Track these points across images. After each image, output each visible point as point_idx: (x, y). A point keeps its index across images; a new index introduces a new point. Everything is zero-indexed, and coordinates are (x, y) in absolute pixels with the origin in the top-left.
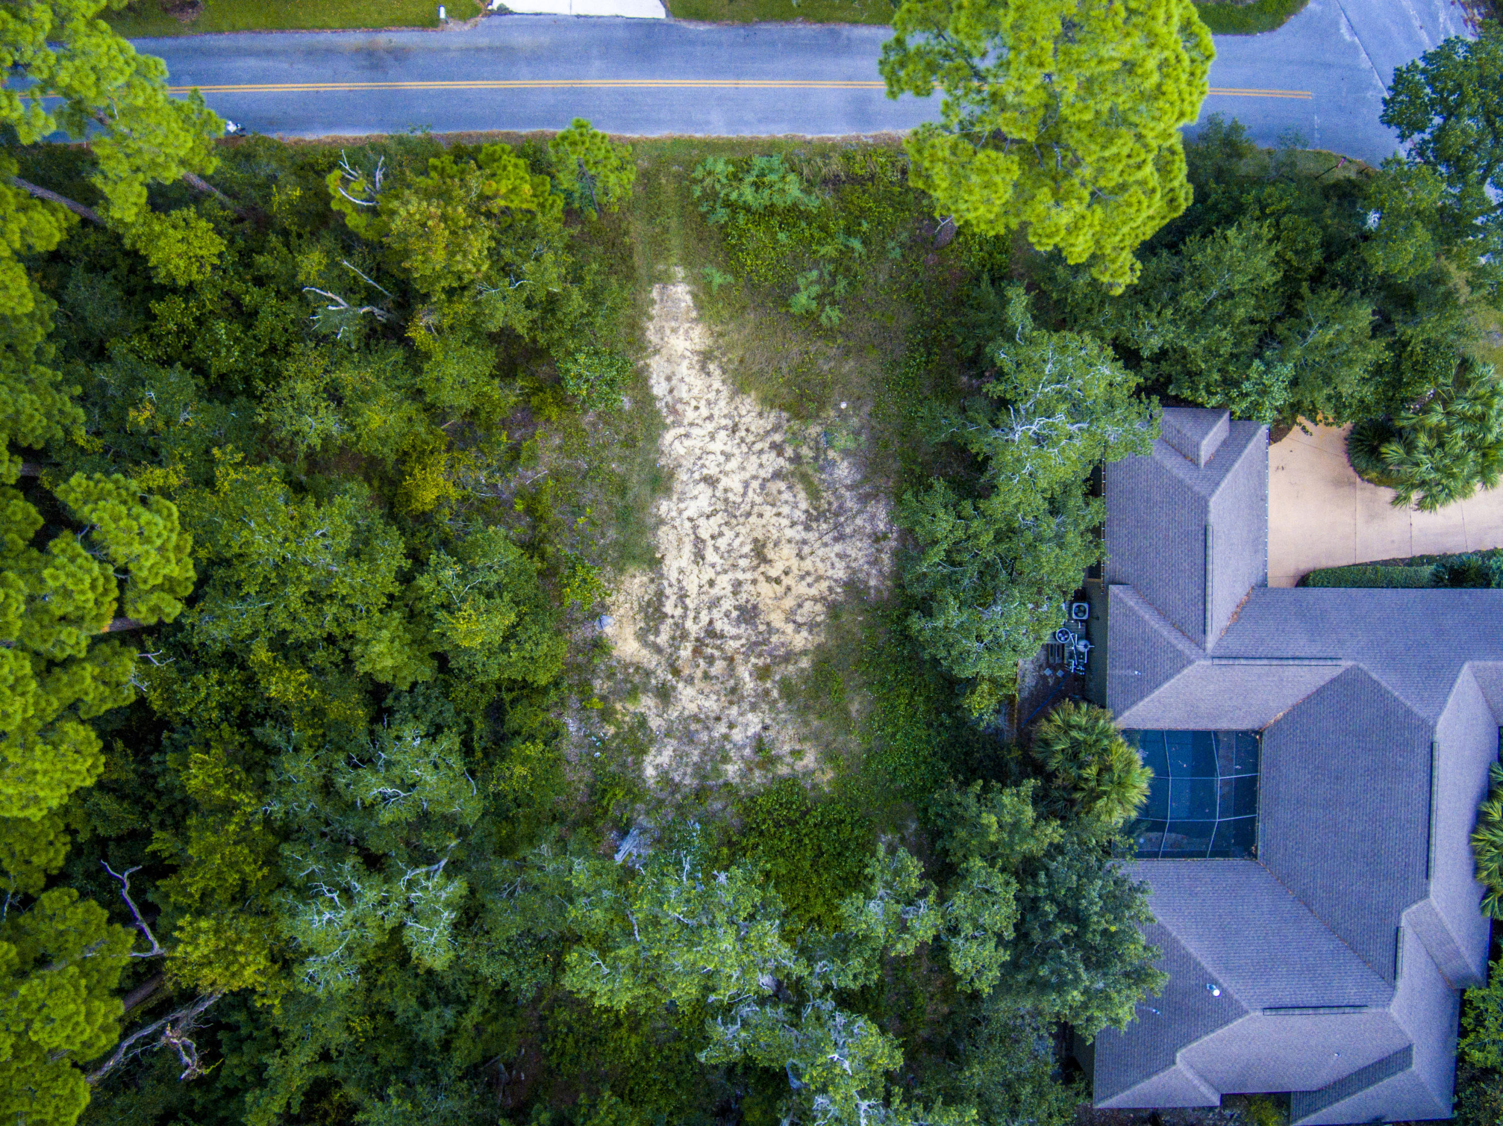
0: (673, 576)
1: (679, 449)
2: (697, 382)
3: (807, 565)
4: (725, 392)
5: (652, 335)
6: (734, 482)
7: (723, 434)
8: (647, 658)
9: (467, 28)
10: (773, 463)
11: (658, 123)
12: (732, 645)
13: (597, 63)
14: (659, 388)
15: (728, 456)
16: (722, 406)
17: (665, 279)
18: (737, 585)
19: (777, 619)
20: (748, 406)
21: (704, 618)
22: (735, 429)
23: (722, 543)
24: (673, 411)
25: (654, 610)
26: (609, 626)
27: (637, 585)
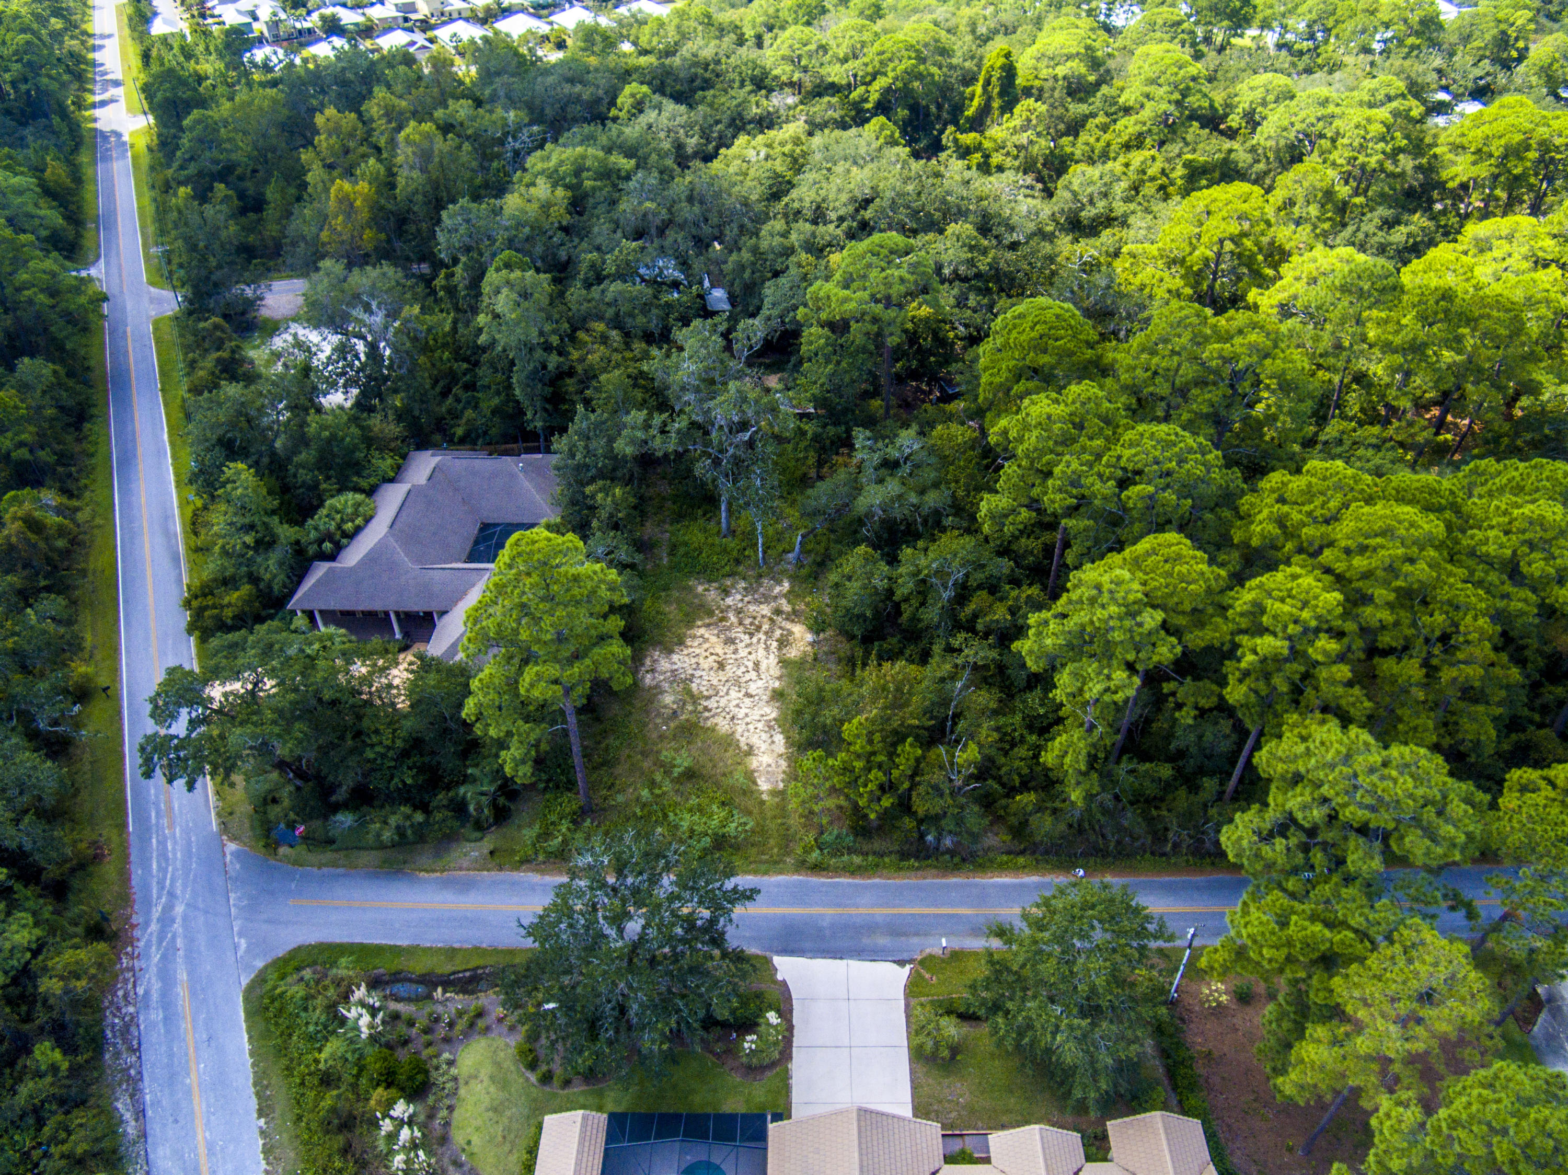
0: (772, 656)
1: (767, 710)
2: (754, 740)
3: (694, 661)
4: (738, 736)
5: (784, 764)
6: (733, 694)
7: (740, 716)
8: (788, 625)
9: (928, 951)
10: (712, 704)
11: (779, 885)
12: (741, 629)
13: (825, 924)
14: (779, 739)
15: (738, 706)
16: (740, 729)
17: (774, 793)
18: (735, 652)
19: (713, 639)
20: (723, 725)
21: (755, 640)
22: (733, 718)
23: (743, 669)
24: (771, 727)
25: (783, 643)
26: (809, 637)
27: (793, 653)
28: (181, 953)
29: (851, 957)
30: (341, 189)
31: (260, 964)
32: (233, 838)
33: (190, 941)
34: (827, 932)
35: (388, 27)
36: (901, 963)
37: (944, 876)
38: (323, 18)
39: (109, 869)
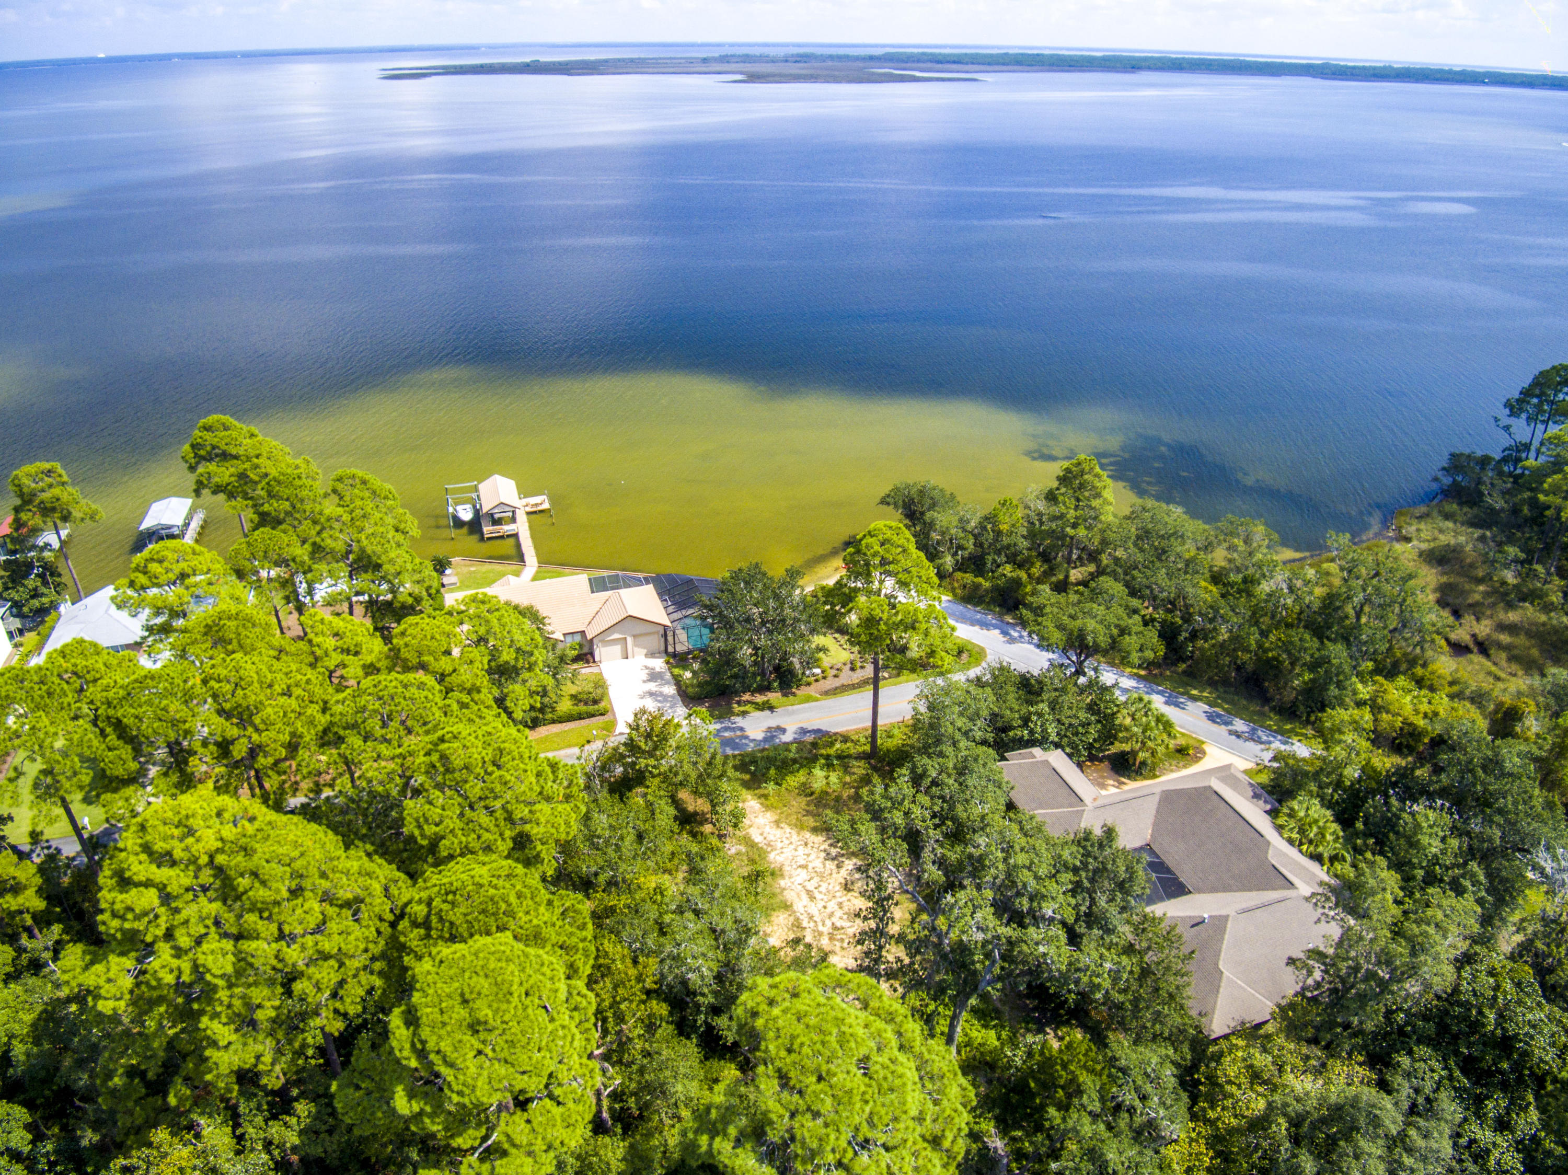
0: (802, 910)
5: (746, 822)
10: (834, 851)
14: (758, 839)
17: (742, 800)
22: (806, 844)
24: (769, 845)
27: (781, 918)
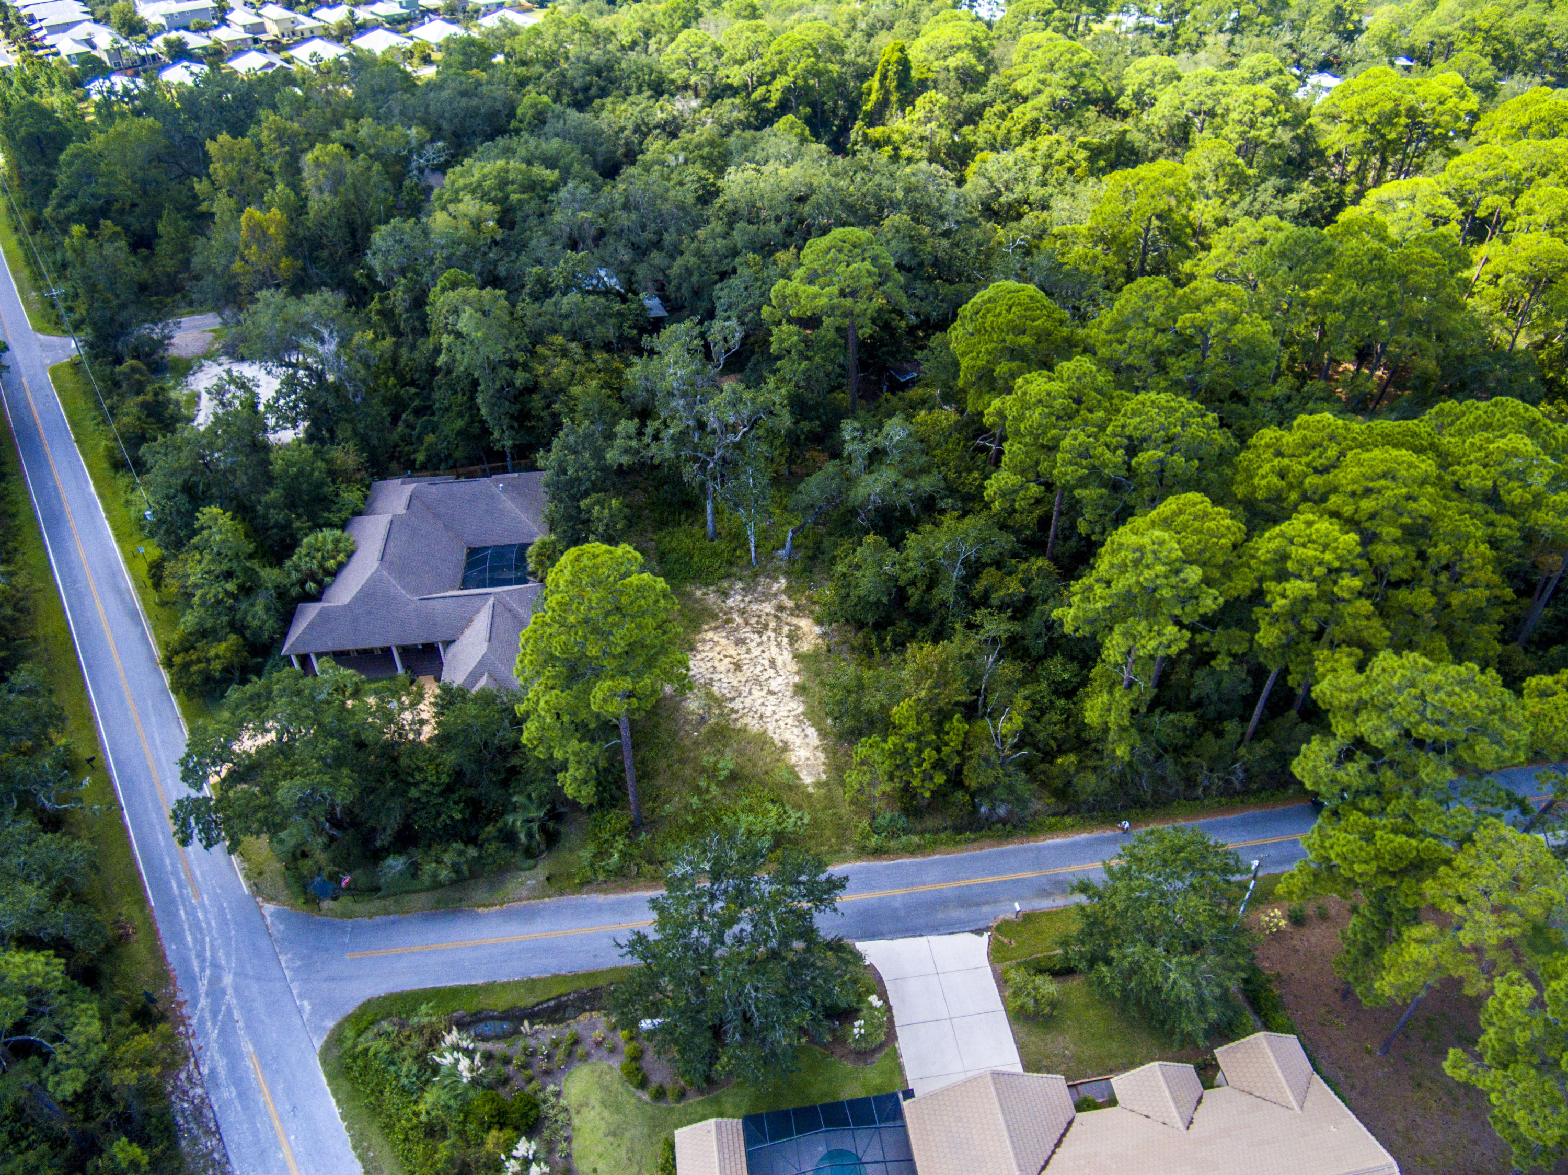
0: (785, 653)
1: (793, 705)
2: (787, 736)
3: (709, 665)
4: (770, 734)
5: (822, 756)
6: (756, 693)
7: (768, 713)
8: (795, 621)
9: (1001, 917)
10: (737, 705)
12: (748, 629)
13: (898, 905)
14: (812, 731)
15: (763, 704)
16: (771, 727)
17: (819, 785)
18: (748, 651)
19: (724, 641)
20: (754, 725)
21: (765, 638)
22: (761, 717)
23: (760, 668)
24: (800, 722)
25: (793, 638)
26: (817, 630)
27: (805, 647)
28: (241, 1024)
29: (930, 934)
30: (251, 218)
31: (331, 1024)
32: (269, 899)
33: (248, 1012)
34: (902, 913)
35: (239, 50)
36: (979, 932)
37: (1000, 844)
38: (168, 43)
39: (139, 948)
